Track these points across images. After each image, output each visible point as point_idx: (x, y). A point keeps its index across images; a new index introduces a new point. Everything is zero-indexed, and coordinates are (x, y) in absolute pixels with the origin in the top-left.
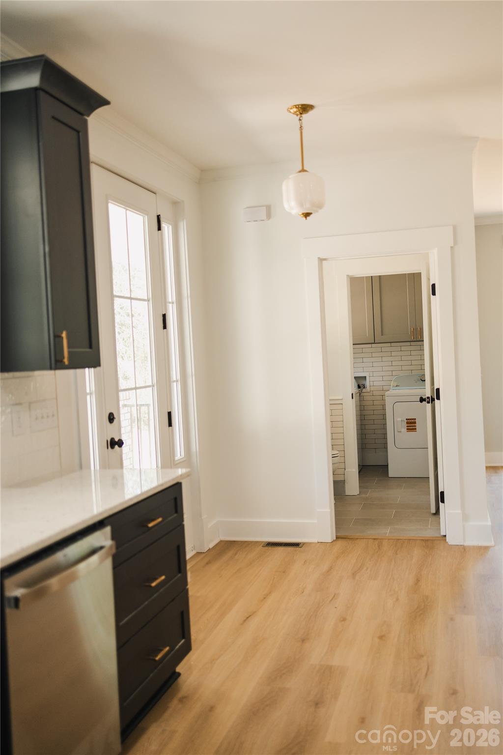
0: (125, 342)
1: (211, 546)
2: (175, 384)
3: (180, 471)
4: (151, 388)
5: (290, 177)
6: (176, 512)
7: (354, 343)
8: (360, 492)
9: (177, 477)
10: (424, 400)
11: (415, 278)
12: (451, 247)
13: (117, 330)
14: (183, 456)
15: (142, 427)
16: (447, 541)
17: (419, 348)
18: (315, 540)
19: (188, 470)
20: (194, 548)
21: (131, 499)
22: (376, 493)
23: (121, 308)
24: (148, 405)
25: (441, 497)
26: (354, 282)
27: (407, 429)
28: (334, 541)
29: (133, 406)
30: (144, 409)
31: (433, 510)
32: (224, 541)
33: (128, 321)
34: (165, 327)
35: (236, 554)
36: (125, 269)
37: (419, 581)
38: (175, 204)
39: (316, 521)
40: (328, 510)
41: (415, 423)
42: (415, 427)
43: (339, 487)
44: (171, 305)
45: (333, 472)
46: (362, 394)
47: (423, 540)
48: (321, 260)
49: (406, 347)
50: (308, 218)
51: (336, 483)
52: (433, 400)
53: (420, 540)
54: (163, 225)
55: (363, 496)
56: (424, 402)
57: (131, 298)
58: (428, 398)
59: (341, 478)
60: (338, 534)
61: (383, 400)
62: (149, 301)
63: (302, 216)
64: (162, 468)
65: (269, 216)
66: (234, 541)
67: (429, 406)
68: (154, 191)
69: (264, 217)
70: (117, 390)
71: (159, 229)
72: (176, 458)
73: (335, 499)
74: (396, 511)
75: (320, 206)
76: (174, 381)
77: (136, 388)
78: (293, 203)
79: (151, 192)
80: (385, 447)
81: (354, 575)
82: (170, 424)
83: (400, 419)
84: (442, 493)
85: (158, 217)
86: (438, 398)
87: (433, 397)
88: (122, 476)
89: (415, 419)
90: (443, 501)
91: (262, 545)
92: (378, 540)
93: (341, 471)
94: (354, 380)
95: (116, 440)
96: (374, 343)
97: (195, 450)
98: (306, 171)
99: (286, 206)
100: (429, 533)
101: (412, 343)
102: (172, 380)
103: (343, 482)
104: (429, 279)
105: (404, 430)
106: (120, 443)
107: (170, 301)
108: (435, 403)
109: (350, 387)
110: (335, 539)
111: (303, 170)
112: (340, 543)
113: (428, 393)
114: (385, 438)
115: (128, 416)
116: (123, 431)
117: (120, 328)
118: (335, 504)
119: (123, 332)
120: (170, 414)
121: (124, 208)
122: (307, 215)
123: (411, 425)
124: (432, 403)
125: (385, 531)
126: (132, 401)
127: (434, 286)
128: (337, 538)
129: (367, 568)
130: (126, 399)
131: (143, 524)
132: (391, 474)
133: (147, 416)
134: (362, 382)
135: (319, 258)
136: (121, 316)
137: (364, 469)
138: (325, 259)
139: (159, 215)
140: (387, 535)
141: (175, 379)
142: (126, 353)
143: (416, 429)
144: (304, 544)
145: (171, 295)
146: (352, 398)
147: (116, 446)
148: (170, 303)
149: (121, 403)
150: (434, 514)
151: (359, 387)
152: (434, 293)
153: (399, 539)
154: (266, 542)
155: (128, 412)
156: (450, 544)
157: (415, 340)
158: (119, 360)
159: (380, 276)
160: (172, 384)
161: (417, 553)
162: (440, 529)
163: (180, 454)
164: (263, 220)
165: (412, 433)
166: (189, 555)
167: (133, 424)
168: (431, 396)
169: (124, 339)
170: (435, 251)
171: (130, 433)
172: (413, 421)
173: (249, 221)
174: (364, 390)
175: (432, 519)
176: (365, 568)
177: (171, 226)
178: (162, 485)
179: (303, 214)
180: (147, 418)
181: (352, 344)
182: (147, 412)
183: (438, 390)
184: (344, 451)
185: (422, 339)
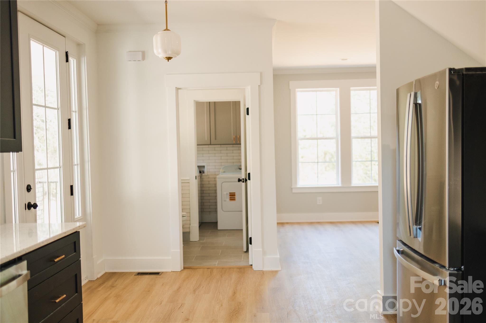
0: (40, 139)
1: (99, 276)
2: (76, 167)
3: (78, 224)
4: (59, 169)
5: (158, 33)
6: (75, 251)
7: (198, 144)
8: (200, 239)
9: (76, 228)
10: (241, 180)
11: (236, 104)
12: (259, 86)
13: (34, 131)
14: (81, 216)
15: (51, 198)
16: (253, 268)
17: (238, 148)
18: (170, 270)
19: (84, 223)
20: (87, 278)
21: (43, 242)
22: (210, 239)
23: (38, 116)
24: (56, 182)
25: (250, 241)
26: (199, 105)
27: (230, 199)
28: (182, 270)
29: (45, 182)
30: (53, 186)
31: (245, 250)
32: (108, 272)
33: (43, 125)
34: (70, 128)
35: (116, 281)
36: (41, 90)
37: (235, 293)
38: (79, 45)
39: (170, 258)
40: (179, 250)
41: (235, 195)
42: (234, 198)
43: (186, 236)
44: (74, 113)
45: (183, 226)
46: (202, 177)
47: (238, 268)
48: (178, 89)
49: (230, 148)
50: (169, 60)
51: (184, 233)
52: (246, 180)
53: (236, 268)
54: (70, 59)
55: (201, 241)
56: (240, 181)
57: (45, 107)
58: (243, 179)
59: (187, 230)
60: (184, 266)
61: (215, 181)
62: (58, 109)
63: (166, 59)
64: (65, 222)
65: (144, 58)
66: (115, 273)
67: (244, 184)
68: (64, 35)
69: (141, 59)
70: (34, 170)
71: (67, 61)
72: (76, 217)
73: (183, 244)
74: (222, 251)
75: (178, 54)
76: (75, 165)
77: (47, 169)
78: (160, 50)
79: (62, 35)
80: (216, 211)
81: (194, 291)
82: (72, 194)
83: (225, 193)
84: (251, 238)
85: (67, 53)
86: (249, 179)
87: (246, 179)
88: (36, 227)
89: (235, 193)
90: (251, 243)
91: (134, 274)
92: (210, 269)
93: (187, 226)
94: (197, 168)
95: (32, 204)
96: (211, 144)
97: (89, 212)
98: (169, 30)
99: (155, 51)
100: (242, 264)
101: (234, 146)
102: (74, 164)
103: (189, 233)
104: (245, 105)
105: (228, 200)
106: (35, 206)
107: (74, 110)
108: (247, 182)
109: (195, 172)
110: (183, 269)
111: (167, 29)
112: (186, 271)
113: (243, 176)
114: (216, 205)
115: (41, 189)
116: (37, 199)
117: (36, 130)
118: (183, 247)
119: (38, 133)
120: (72, 187)
121: (42, 45)
122: (169, 58)
123: (232, 196)
124: (245, 182)
125: (215, 263)
126: (45, 179)
127: (248, 109)
128: (184, 268)
129: (203, 287)
130: (40, 178)
131: (51, 260)
132: (219, 227)
133: (55, 191)
134: (202, 169)
135: (176, 87)
136: (37, 121)
137: (203, 225)
138: (180, 89)
139: (67, 52)
140: (216, 265)
141: (76, 163)
142: (40, 147)
143: (235, 199)
144: (162, 273)
145: (75, 106)
146: (196, 179)
147: (32, 208)
148: (73, 112)
149: (36, 181)
150: (246, 252)
151: (200, 172)
152: (248, 114)
153: (223, 268)
154: (137, 272)
155: (41, 187)
156: (254, 270)
157: (236, 143)
158: (36, 152)
159: (215, 102)
160: (74, 167)
161: (234, 276)
162: (249, 261)
163: (78, 214)
164: (140, 61)
165: (233, 202)
166: (84, 282)
167: (45, 197)
168: (245, 178)
169: (39, 138)
170: (249, 87)
171: (42, 201)
172: (233, 194)
173: (131, 61)
174: (203, 174)
175: (244, 255)
176: (202, 287)
177: (75, 60)
178: (65, 233)
179: (166, 57)
180: (55, 192)
181: (196, 144)
182: (55, 188)
183: (249, 174)
184: (190, 213)
185: (240, 143)
